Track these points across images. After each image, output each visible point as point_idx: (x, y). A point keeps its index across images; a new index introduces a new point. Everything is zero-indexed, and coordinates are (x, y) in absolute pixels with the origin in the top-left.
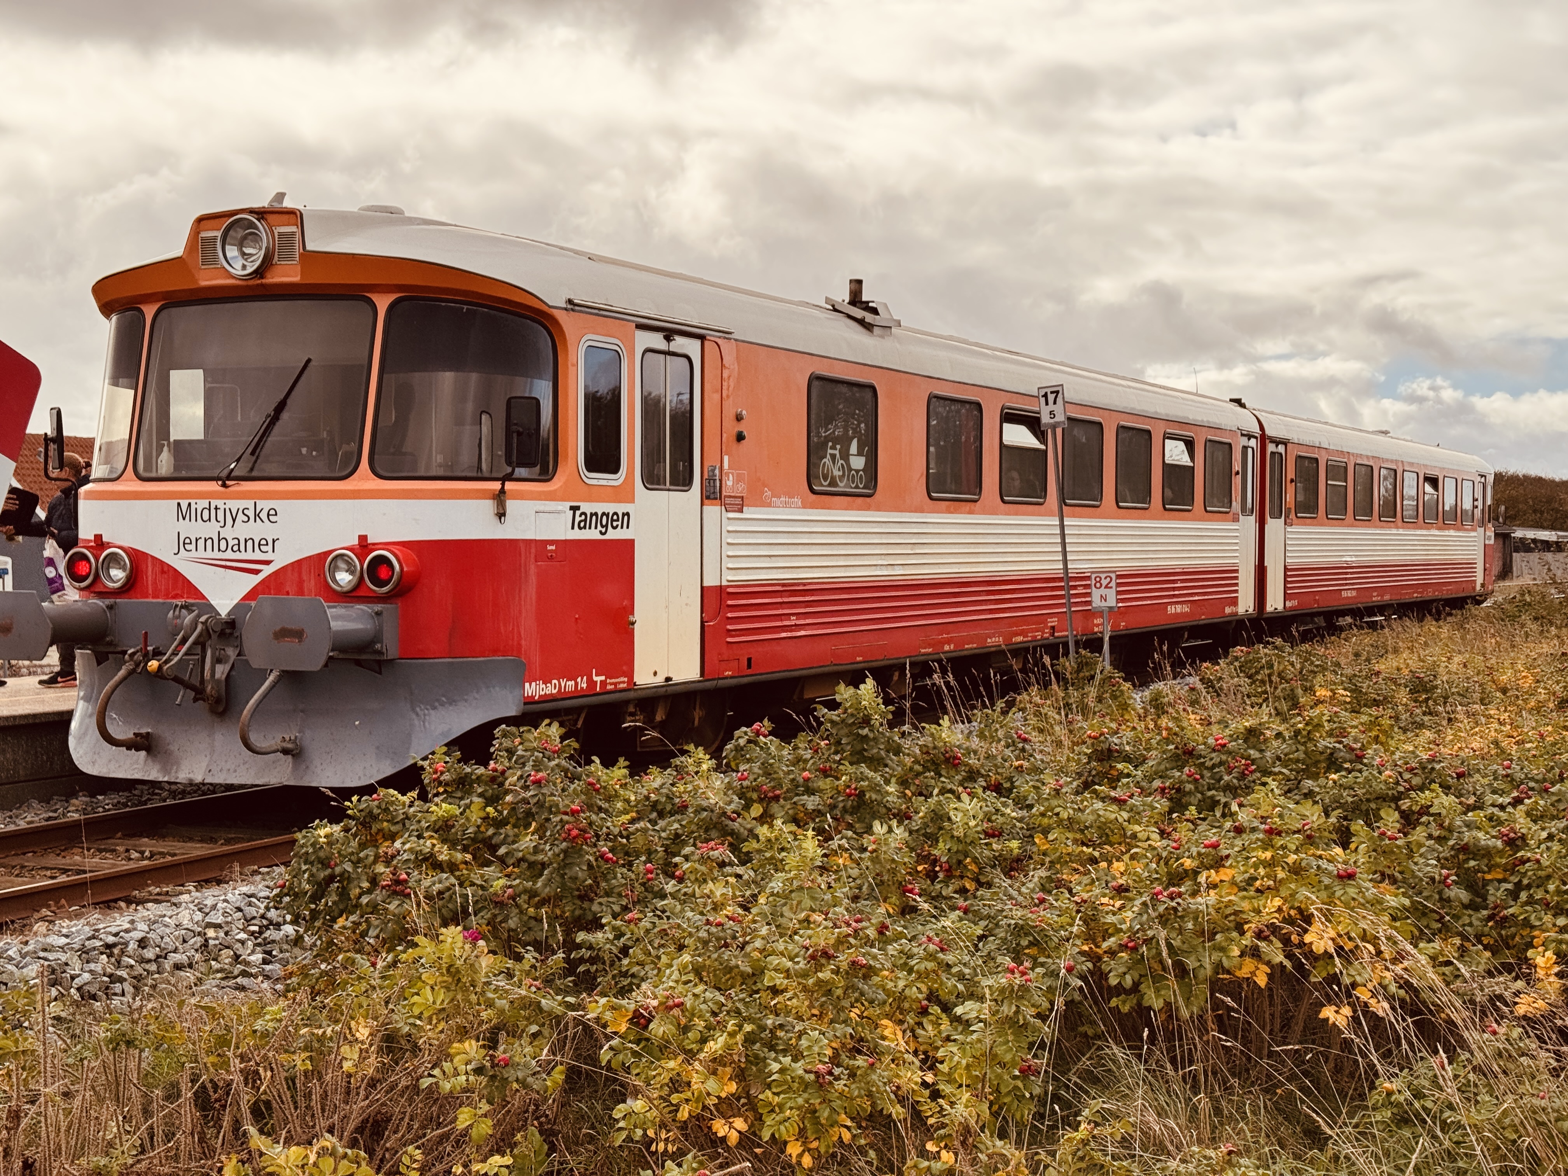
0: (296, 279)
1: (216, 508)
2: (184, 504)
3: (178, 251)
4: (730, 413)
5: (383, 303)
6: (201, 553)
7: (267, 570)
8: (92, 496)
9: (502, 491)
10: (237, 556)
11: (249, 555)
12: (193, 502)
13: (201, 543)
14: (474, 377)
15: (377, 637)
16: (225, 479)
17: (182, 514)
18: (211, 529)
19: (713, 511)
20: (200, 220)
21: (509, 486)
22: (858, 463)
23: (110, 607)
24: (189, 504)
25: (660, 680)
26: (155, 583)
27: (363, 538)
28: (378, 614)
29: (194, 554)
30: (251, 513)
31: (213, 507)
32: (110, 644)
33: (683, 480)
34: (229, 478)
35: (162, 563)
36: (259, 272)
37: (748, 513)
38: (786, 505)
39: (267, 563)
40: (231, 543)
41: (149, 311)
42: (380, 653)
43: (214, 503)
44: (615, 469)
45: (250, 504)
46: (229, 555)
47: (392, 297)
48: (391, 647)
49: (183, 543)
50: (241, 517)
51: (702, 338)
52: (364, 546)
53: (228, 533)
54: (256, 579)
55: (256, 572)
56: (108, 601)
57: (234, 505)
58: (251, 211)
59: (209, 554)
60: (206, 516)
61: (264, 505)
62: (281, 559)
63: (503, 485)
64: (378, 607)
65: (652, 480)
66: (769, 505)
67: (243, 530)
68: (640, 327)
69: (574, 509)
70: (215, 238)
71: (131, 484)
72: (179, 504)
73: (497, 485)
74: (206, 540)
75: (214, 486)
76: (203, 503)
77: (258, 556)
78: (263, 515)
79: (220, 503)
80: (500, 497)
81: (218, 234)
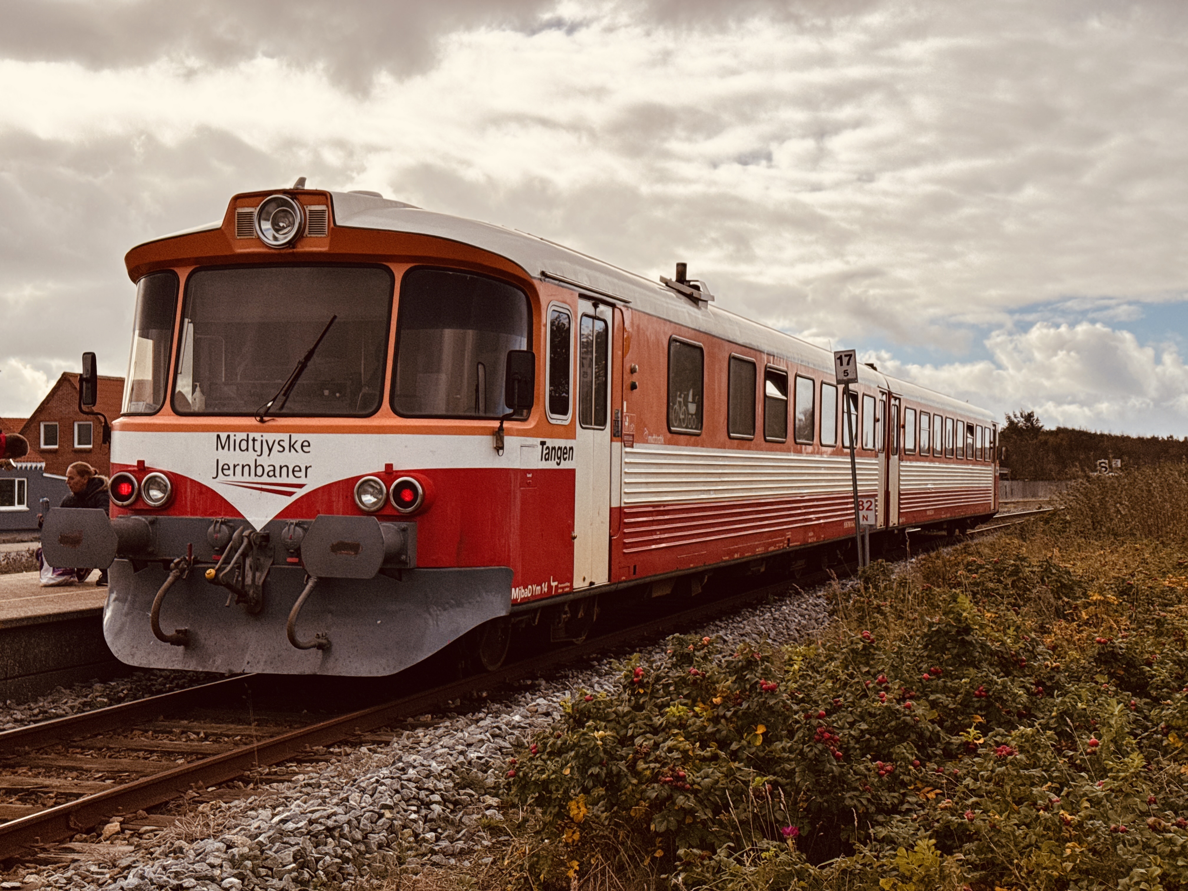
0: (324, 249)
1: (254, 440)
3: (218, 223)
4: (627, 367)
5: (399, 271)
6: (238, 477)
8: (125, 427)
9: (501, 428)
10: (273, 480)
11: (284, 480)
12: (232, 434)
13: (239, 469)
14: (470, 334)
15: (403, 549)
16: (262, 416)
17: (220, 444)
18: (249, 457)
19: (617, 445)
20: (238, 199)
21: (506, 424)
22: (692, 408)
23: (152, 523)
24: (228, 437)
25: (586, 584)
26: (193, 501)
27: (389, 466)
28: (404, 530)
29: (231, 478)
30: (286, 444)
31: (251, 438)
32: (151, 554)
33: (601, 422)
34: (266, 414)
35: (201, 485)
36: (291, 243)
37: (638, 448)
38: (656, 442)
39: (301, 486)
40: (267, 469)
41: (183, 274)
42: (405, 563)
43: (252, 435)
44: (565, 412)
45: (285, 436)
46: (265, 479)
47: (406, 267)
48: (411, 557)
49: (222, 469)
50: (276, 447)
51: (613, 306)
52: (389, 473)
53: (264, 460)
54: (288, 501)
55: (290, 494)
56: (151, 518)
57: (271, 437)
58: (285, 192)
59: (246, 478)
60: (244, 445)
61: (299, 438)
63: (502, 423)
64: (404, 525)
65: (585, 420)
66: (647, 442)
67: (277, 459)
68: (582, 296)
69: (543, 443)
70: (251, 214)
71: (166, 418)
72: (218, 436)
73: (496, 424)
74: (243, 467)
76: (242, 436)
77: (292, 480)
78: (298, 446)
79: (257, 436)
80: (499, 435)
81: (256, 211)
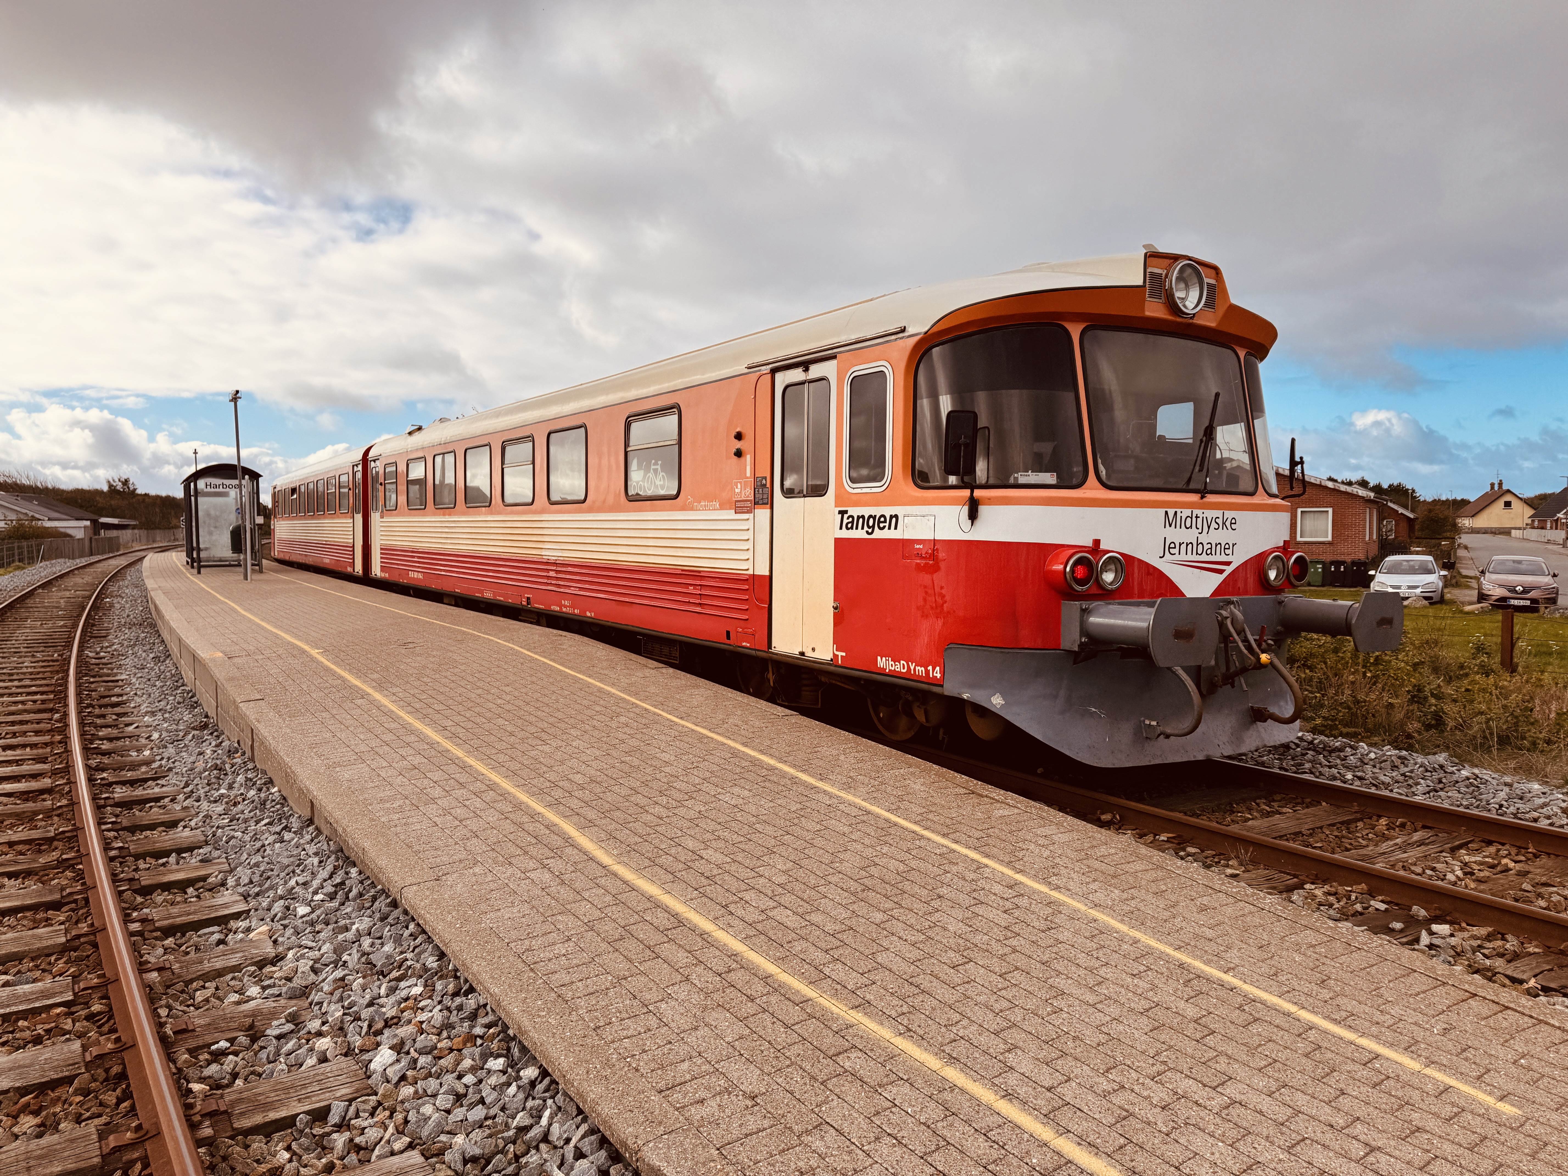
1: (1197, 517)
2: (1171, 512)
5: (1242, 354)
6: (1183, 557)
7: (1229, 570)
10: (1210, 558)
11: (1220, 558)
13: (1183, 547)
16: (1202, 492)
17: (1169, 522)
18: (1191, 535)
24: (1176, 512)
27: (1286, 543)
29: (1177, 557)
30: (1220, 521)
31: (1194, 515)
35: (1147, 565)
39: (1228, 563)
40: (1206, 547)
41: (1075, 331)
43: (1196, 512)
45: (1220, 514)
46: (1204, 558)
49: (1169, 547)
50: (1214, 525)
52: (1286, 549)
53: (1203, 539)
54: (1220, 578)
55: (1223, 572)
57: (1210, 514)
59: (1190, 557)
60: (1189, 523)
61: (1229, 514)
62: (1238, 559)
67: (1214, 536)
70: (1161, 275)
71: (1098, 492)
72: (1166, 512)
74: (1187, 545)
75: (1194, 498)
76: (1187, 512)
77: (1223, 558)
78: (1228, 523)
79: (1200, 512)
